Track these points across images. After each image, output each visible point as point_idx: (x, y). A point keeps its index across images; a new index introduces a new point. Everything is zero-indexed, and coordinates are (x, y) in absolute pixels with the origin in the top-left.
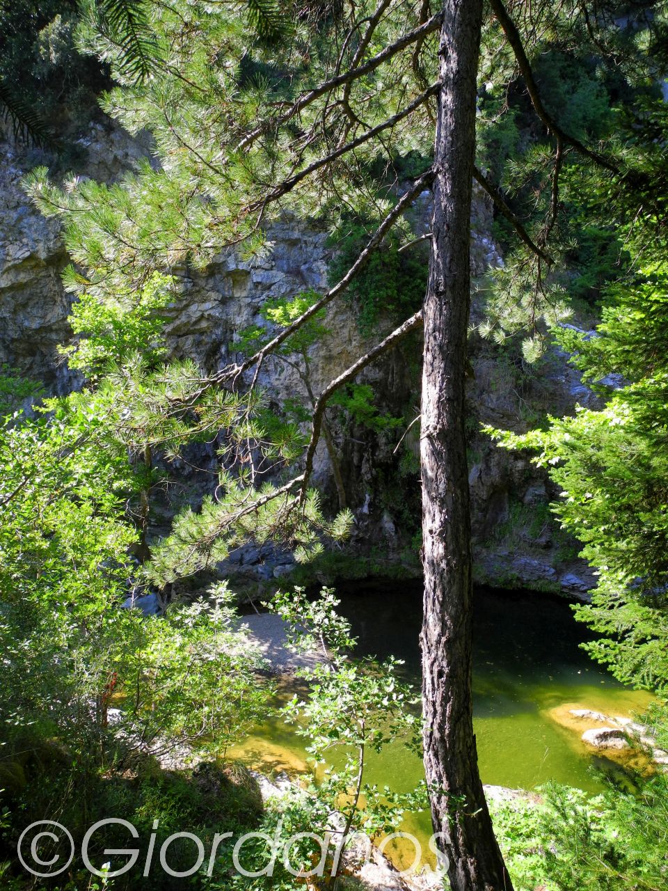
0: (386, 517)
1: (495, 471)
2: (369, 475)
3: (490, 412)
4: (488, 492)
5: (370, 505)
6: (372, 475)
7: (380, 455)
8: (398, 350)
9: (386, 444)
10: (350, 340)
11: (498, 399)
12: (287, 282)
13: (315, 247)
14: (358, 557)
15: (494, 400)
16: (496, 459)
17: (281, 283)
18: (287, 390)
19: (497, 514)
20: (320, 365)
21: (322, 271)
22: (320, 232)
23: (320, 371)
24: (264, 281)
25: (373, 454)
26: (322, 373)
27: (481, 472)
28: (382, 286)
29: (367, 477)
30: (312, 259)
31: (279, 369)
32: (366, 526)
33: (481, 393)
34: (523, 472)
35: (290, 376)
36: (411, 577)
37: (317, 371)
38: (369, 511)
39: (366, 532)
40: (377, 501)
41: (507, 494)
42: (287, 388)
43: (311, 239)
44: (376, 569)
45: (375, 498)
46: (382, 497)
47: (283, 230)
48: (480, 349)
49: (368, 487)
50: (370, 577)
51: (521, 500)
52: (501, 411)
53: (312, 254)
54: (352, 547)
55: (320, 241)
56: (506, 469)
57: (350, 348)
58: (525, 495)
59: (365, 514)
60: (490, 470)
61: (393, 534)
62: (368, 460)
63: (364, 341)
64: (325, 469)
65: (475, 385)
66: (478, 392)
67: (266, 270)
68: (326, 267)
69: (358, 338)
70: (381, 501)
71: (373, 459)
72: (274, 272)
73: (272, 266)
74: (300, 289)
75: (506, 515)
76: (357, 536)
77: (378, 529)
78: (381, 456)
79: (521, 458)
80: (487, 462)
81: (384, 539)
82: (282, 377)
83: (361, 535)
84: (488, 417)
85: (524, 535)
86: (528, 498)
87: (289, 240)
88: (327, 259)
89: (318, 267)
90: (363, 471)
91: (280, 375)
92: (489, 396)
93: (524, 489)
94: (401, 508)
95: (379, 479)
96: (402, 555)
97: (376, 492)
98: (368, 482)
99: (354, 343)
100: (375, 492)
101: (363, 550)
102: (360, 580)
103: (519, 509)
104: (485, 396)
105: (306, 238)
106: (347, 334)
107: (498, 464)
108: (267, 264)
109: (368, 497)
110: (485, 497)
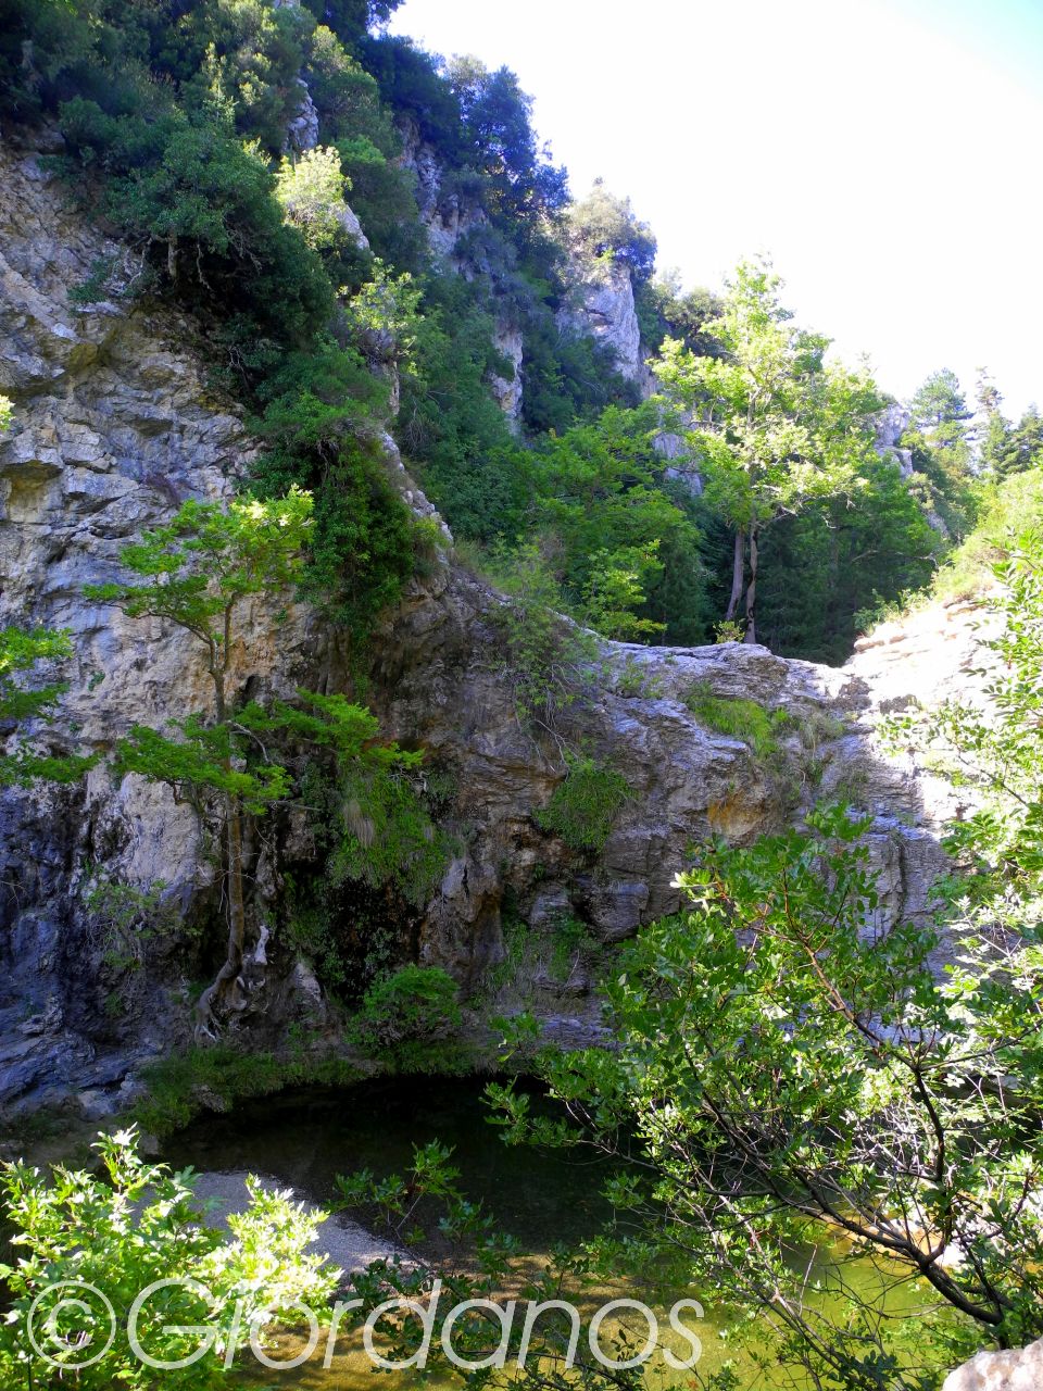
0: (302, 968)
1: (489, 870)
2: (272, 887)
3: (484, 764)
4: (475, 907)
5: (268, 948)
6: (276, 886)
7: (294, 846)
8: (337, 648)
9: (307, 825)
10: (251, 624)
11: (498, 741)
12: (144, 500)
13: (201, 441)
14: (250, 1052)
15: (492, 743)
16: (488, 848)
17: (129, 498)
18: (104, 719)
19: (486, 946)
20: (193, 668)
21: (210, 487)
22: (217, 412)
23: (191, 680)
24: (92, 492)
25: (281, 844)
26: (194, 685)
27: (466, 872)
28: (351, 518)
29: (268, 891)
30: (188, 465)
31: (89, 678)
32: (263, 989)
33: (471, 732)
34: (533, 868)
35: (117, 690)
36: (362, 1078)
37: (185, 678)
38: (268, 958)
39: (261, 1001)
40: (281, 937)
41: (498, 912)
42: (106, 715)
43: (195, 424)
44: (296, 1070)
45: (277, 933)
46: (292, 928)
47: (139, 400)
48: (470, 654)
49: (266, 912)
50: (289, 1089)
51: (524, 920)
52: (505, 763)
53: (192, 453)
54: (236, 1033)
55: (215, 430)
56: (504, 866)
57: (249, 639)
58: (530, 910)
59: (260, 965)
60: (481, 868)
61: (318, 999)
62: (269, 858)
63: (277, 627)
64: (188, 876)
65: (459, 718)
66: (464, 730)
67: (97, 471)
68: (221, 481)
69: (266, 620)
70: (289, 936)
71: (280, 856)
72: (115, 477)
73: (111, 466)
74: (165, 516)
75: (501, 950)
76: (244, 1011)
77: (285, 993)
78: (295, 848)
79: (529, 845)
80: (473, 854)
81: (299, 1013)
82: (99, 691)
83: (253, 1008)
84: (481, 774)
85: (542, 979)
86: (537, 915)
87: (150, 420)
88: (224, 466)
89: (203, 479)
90: (260, 879)
91: (91, 688)
92: (484, 737)
93: (528, 900)
94: (322, 949)
95: (288, 894)
96: (334, 1040)
97: (281, 921)
98: (268, 902)
99: (258, 629)
100: (278, 921)
101: (257, 1037)
102: (273, 1095)
103: (525, 935)
104: (477, 736)
105: (185, 421)
106: (248, 612)
107: (493, 857)
108: (101, 461)
109: (264, 932)
110: (469, 919)
